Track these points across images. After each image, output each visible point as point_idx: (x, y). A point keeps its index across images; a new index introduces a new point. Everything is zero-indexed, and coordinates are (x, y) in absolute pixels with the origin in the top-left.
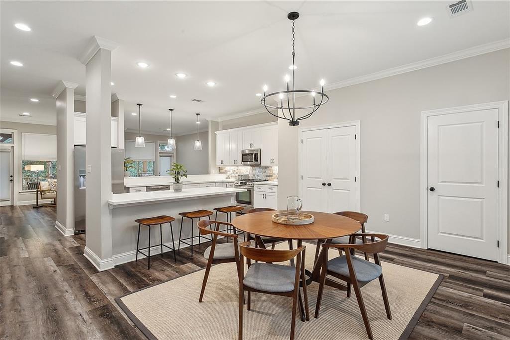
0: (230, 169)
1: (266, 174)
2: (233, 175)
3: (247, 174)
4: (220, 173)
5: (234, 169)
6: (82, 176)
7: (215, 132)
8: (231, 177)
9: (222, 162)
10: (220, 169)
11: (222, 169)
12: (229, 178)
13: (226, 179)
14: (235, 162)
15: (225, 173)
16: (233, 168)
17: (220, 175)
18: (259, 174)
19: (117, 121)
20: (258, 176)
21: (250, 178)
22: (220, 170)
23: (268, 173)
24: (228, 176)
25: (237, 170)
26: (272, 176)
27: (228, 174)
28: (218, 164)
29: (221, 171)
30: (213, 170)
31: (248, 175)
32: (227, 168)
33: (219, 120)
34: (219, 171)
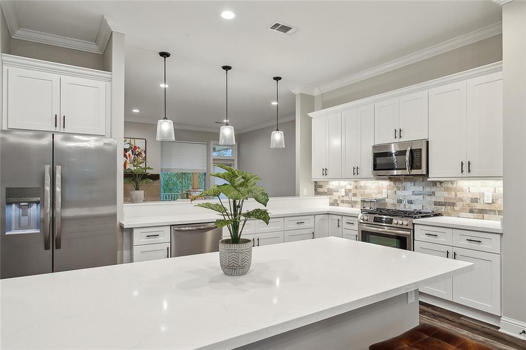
0: (340, 186)
1: (434, 199)
2: (346, 198)
3: (379, 197)
4: (317, 193)
5: (348, 187)
6: (34, 202)
7: (310, 115)
8: (343, 202)
9: (325, 172)
10: (317, 186)
11: (321, 187)
12: (338, 205)
13: (331, 204)
14: (356, 171)
15: (329, 193)
16: (346, 184)
17: (319, 197)
18: (413, 198)
19: (111, 80)
20: (411, 202)
21: (389, 207)
22: (318, 189)
23: (441, 195)
24: (336, 201)
25: (356, 187)
26: (453, 204)
27: (335, 196)
28: (317, 175)
29: (320, 190)
30: (305, 188)
31: (384, 199)
32: (333, 184)
33: (316, 92)
34: (316, 190)
